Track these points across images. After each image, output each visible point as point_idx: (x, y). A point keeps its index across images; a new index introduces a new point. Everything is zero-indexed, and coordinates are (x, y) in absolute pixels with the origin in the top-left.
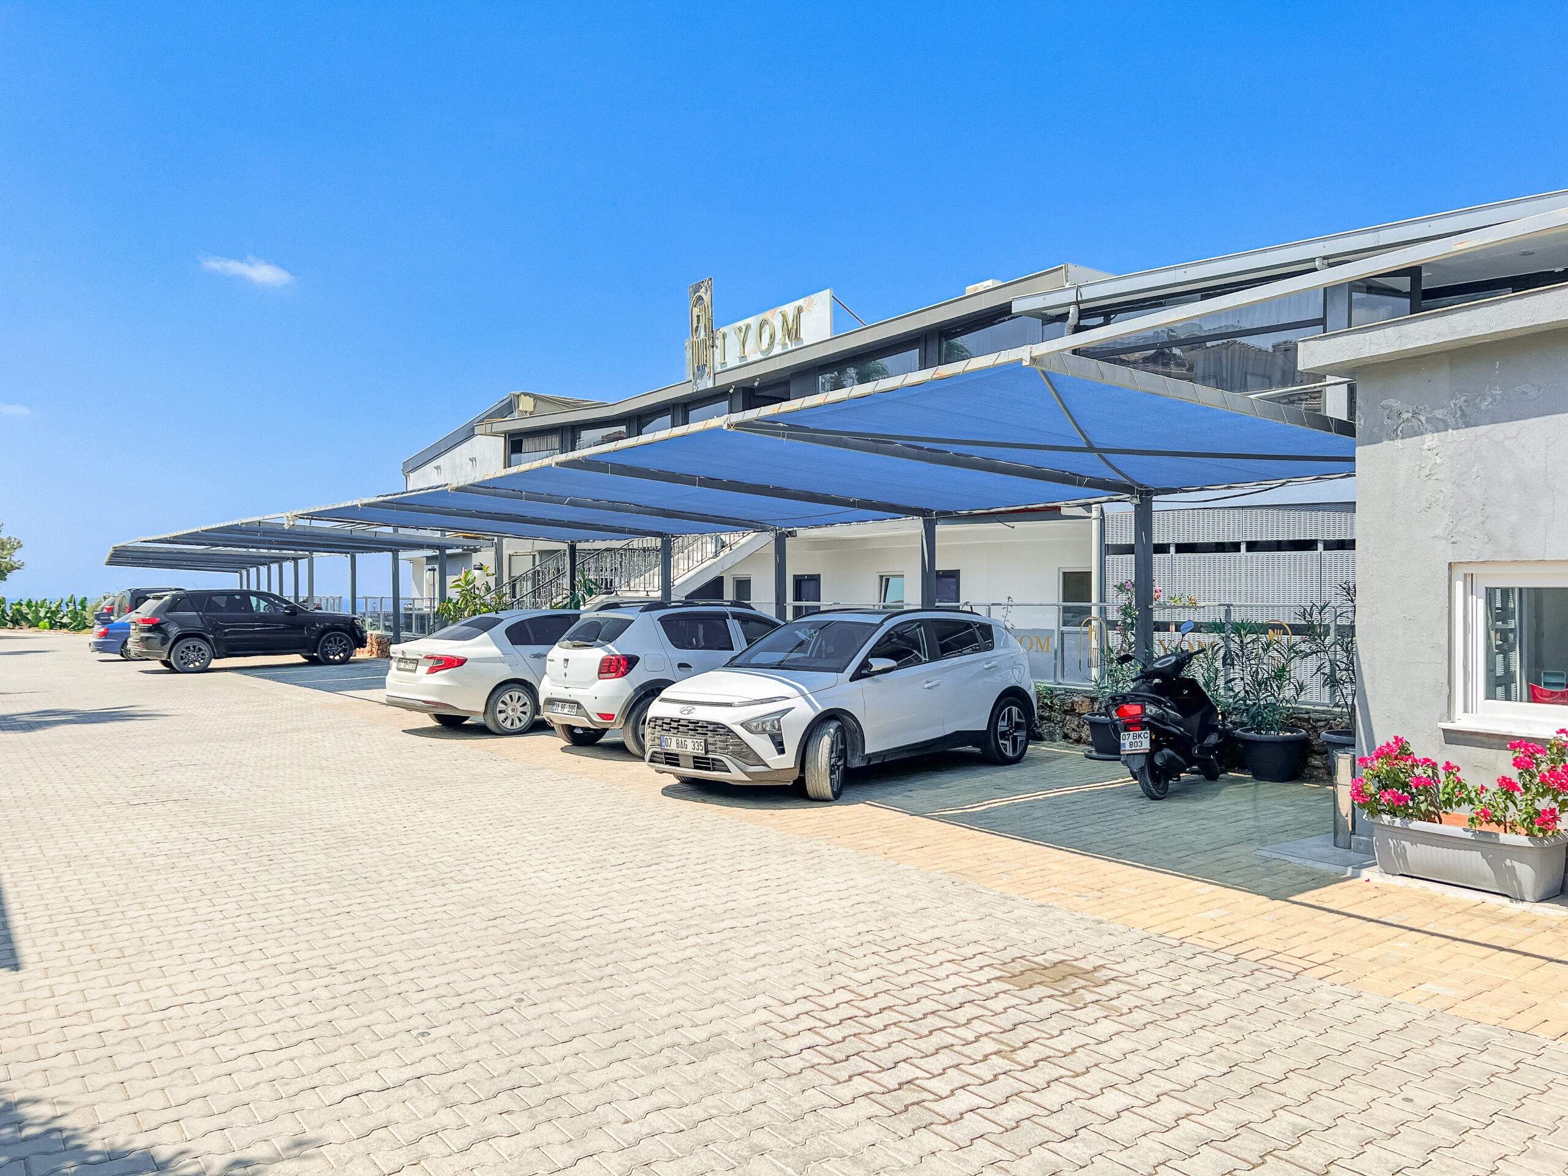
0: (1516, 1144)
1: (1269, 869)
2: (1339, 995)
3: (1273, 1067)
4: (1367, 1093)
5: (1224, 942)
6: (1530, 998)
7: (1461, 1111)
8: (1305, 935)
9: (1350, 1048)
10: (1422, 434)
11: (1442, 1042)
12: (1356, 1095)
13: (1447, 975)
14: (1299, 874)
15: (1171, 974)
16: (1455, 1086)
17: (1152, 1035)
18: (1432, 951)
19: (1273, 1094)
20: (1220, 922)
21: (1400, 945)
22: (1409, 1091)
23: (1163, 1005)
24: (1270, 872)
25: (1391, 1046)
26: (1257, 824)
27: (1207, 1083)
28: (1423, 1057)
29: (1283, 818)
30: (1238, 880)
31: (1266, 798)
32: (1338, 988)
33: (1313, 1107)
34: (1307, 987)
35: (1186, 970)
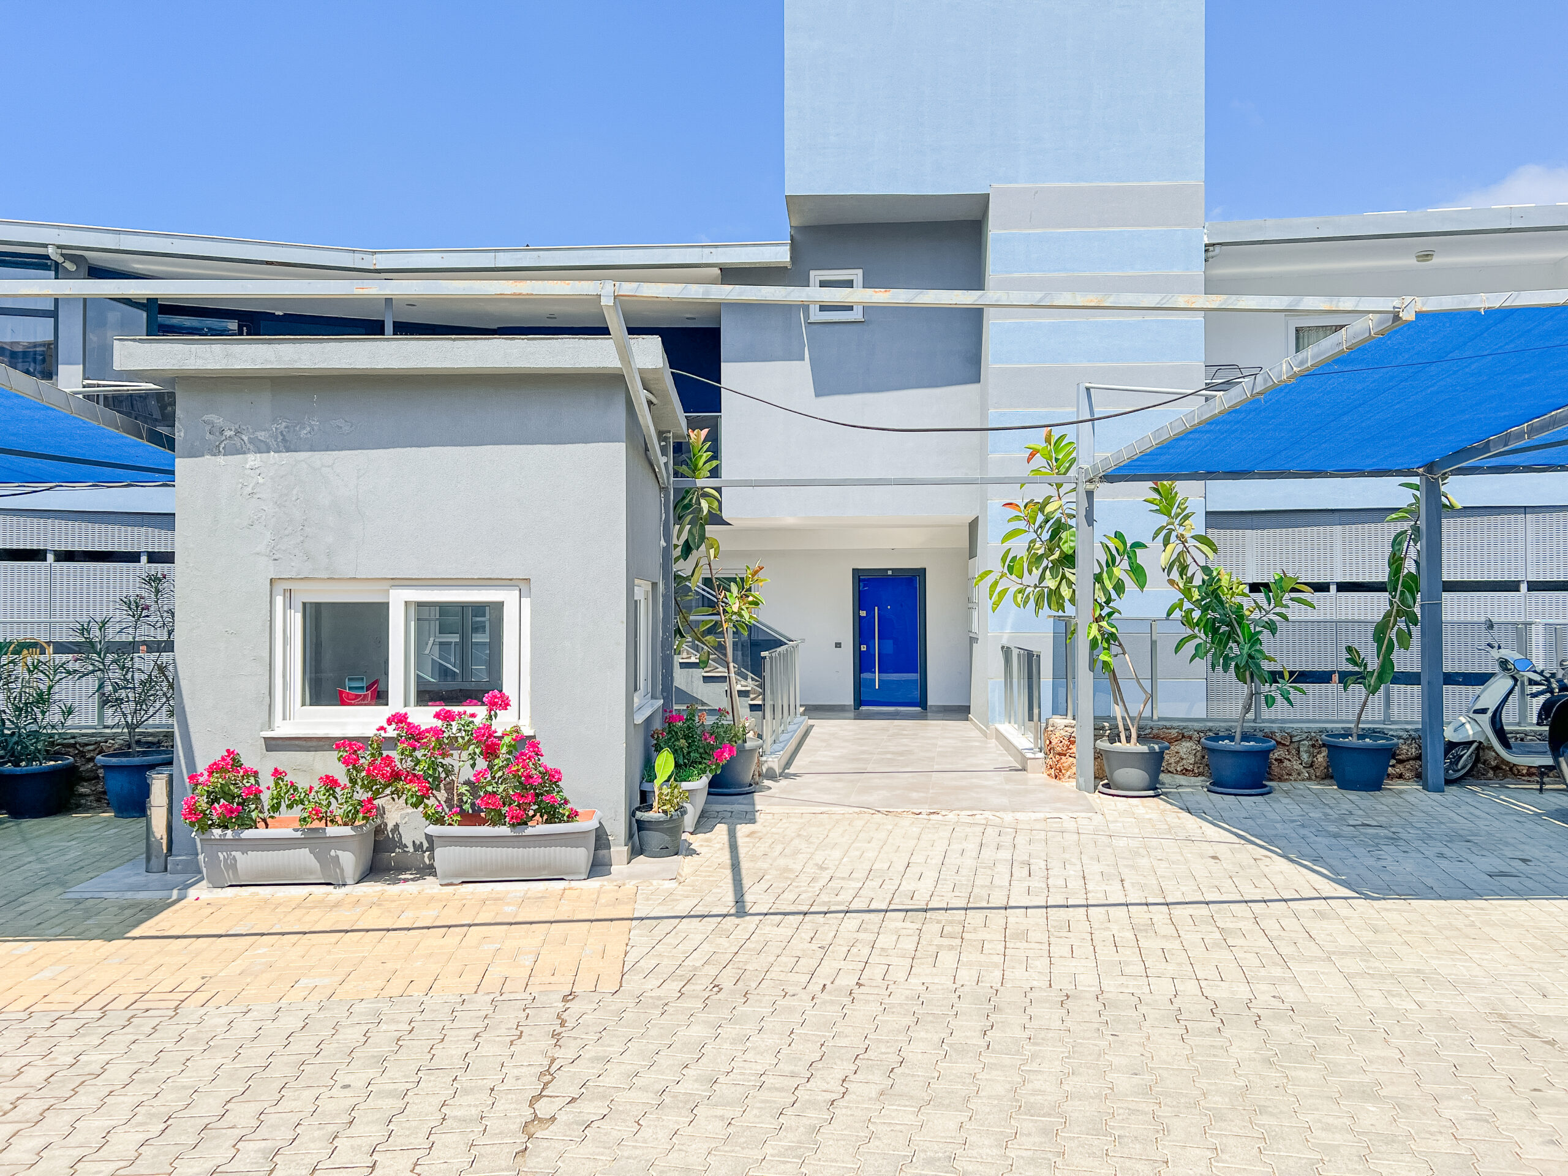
0: (447, 1089)
1: (86, 910)
2: (230, 1015)
3: (208, 1106)
4: (309, 1095)
5: (79, 1000)
6: (390, 966)
7: (393, 1079)
8: (163, 968)
9: (270, 1060)
10: (244, 453)
11: (344, 1027)
12: (299, 1101)
13: (313, 966)
14: (123, 908)
15: (38, 1050)
16: (376, 1060)
17: (58, 1122)
18: (292, 950)
19: (224, 1131)
20: (62, 979)
21: (260, 952)
22: (342, 1078)
23: (49, 1086)
24: (88, 914)
25: (303, 1045)
26: (43, 866)
27: (152, 1147)
28: (337, 1045)
29: (72, 855)
30: (59, 930)
31: (37, 837)
32: (224, 1009)
33: (268, 1127)
34: (195, 1018)
35: (54, 1041)
